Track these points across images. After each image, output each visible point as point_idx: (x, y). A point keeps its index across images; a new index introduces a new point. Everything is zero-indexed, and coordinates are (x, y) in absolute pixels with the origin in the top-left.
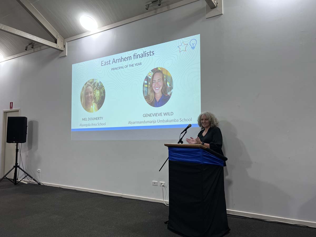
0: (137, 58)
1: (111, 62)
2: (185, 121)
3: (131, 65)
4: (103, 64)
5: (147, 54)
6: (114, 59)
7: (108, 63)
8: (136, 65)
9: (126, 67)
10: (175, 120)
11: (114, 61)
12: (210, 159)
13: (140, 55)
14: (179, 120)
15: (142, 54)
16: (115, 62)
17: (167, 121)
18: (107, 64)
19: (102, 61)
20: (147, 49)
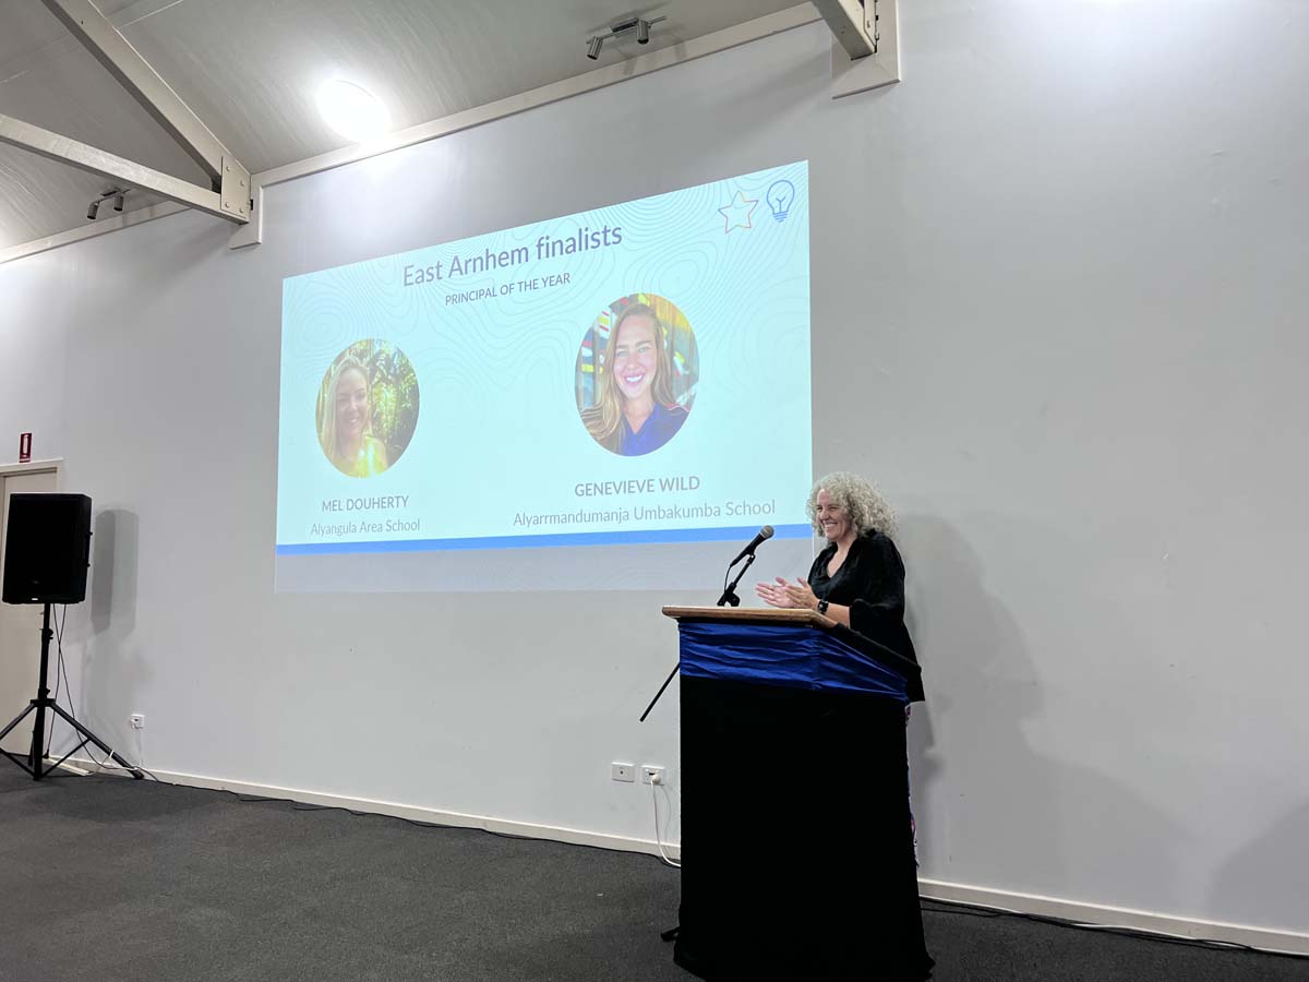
0: (553, 255)
1: (444, 272)
2: (747, 512)
3: (528, 283)
4: (409, 280)
5: (593, 239)
6: (456, 258)
7: (433, 276)
8: (549, 281)
9: (504, 290)
10: (709, 510)
11: (456, 266)
12: (847, 670)
13: (564, 242)
14: (724, 510)
15: (573, 239)
16: (460, 269)
17: (674, 513)
18: (430, 278)
19: (406, 269)
20: (595, 219)
